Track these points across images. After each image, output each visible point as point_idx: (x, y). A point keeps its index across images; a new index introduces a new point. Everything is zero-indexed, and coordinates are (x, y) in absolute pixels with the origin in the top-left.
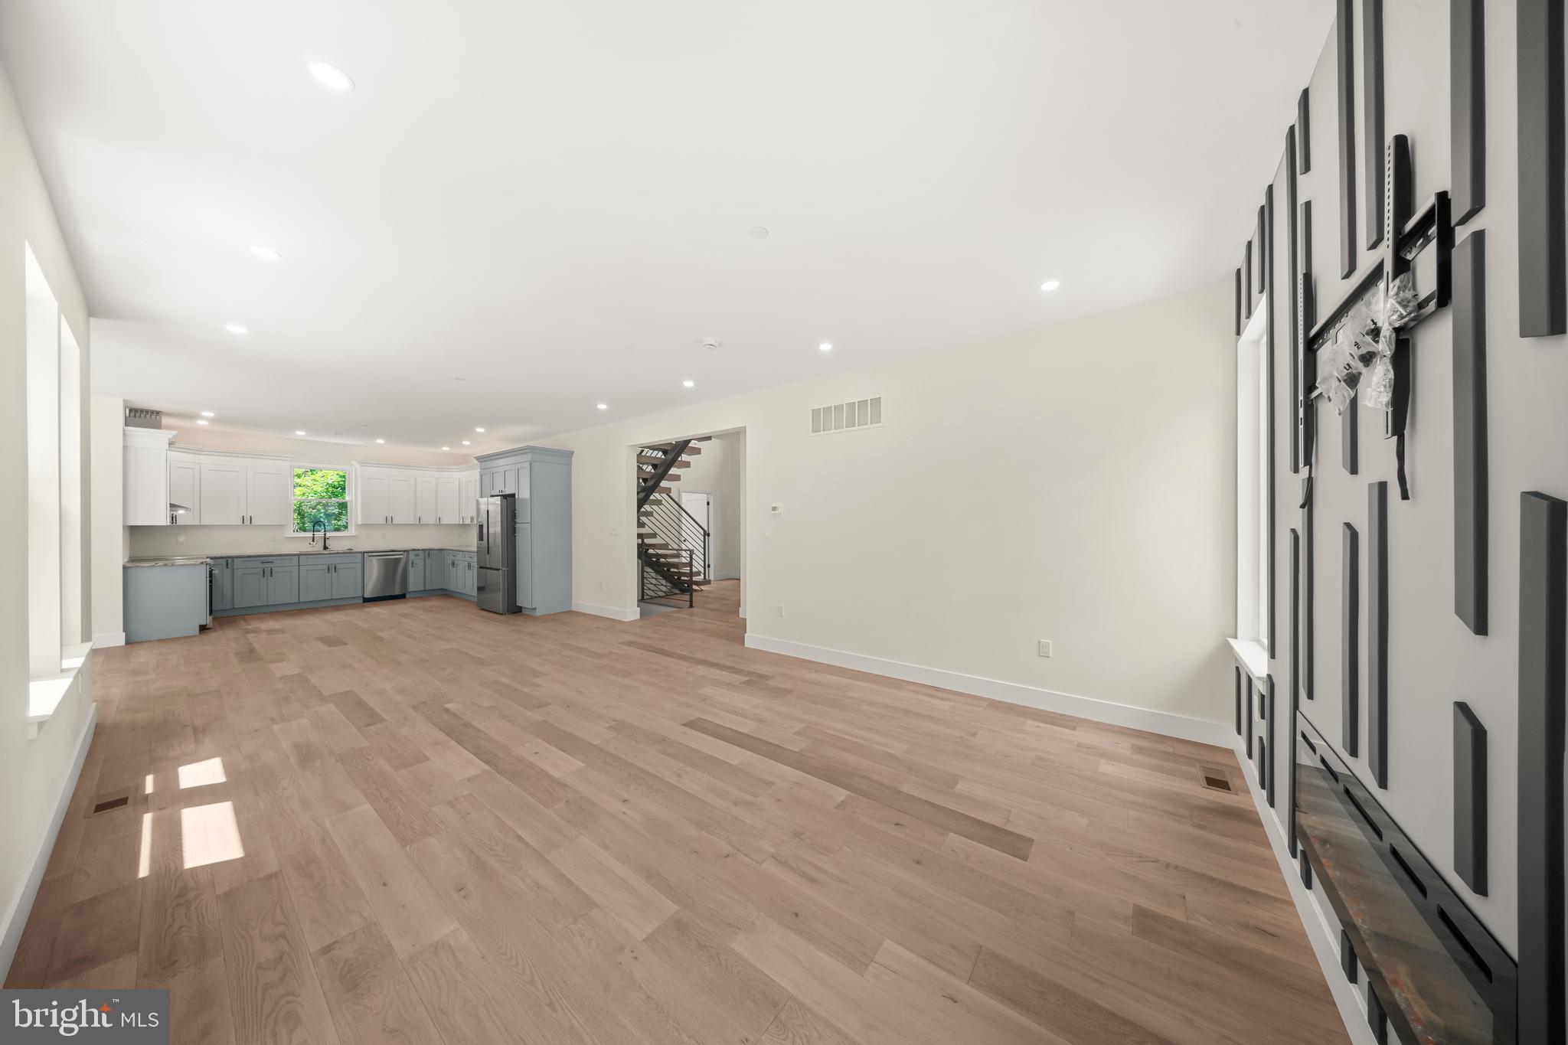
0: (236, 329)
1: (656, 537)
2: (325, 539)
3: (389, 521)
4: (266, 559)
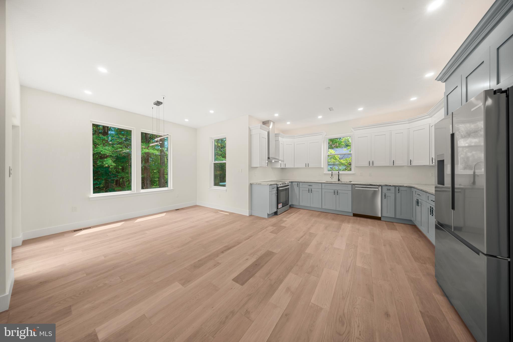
2: (339, 175)
3: (371, 164)
4: (310, 184)
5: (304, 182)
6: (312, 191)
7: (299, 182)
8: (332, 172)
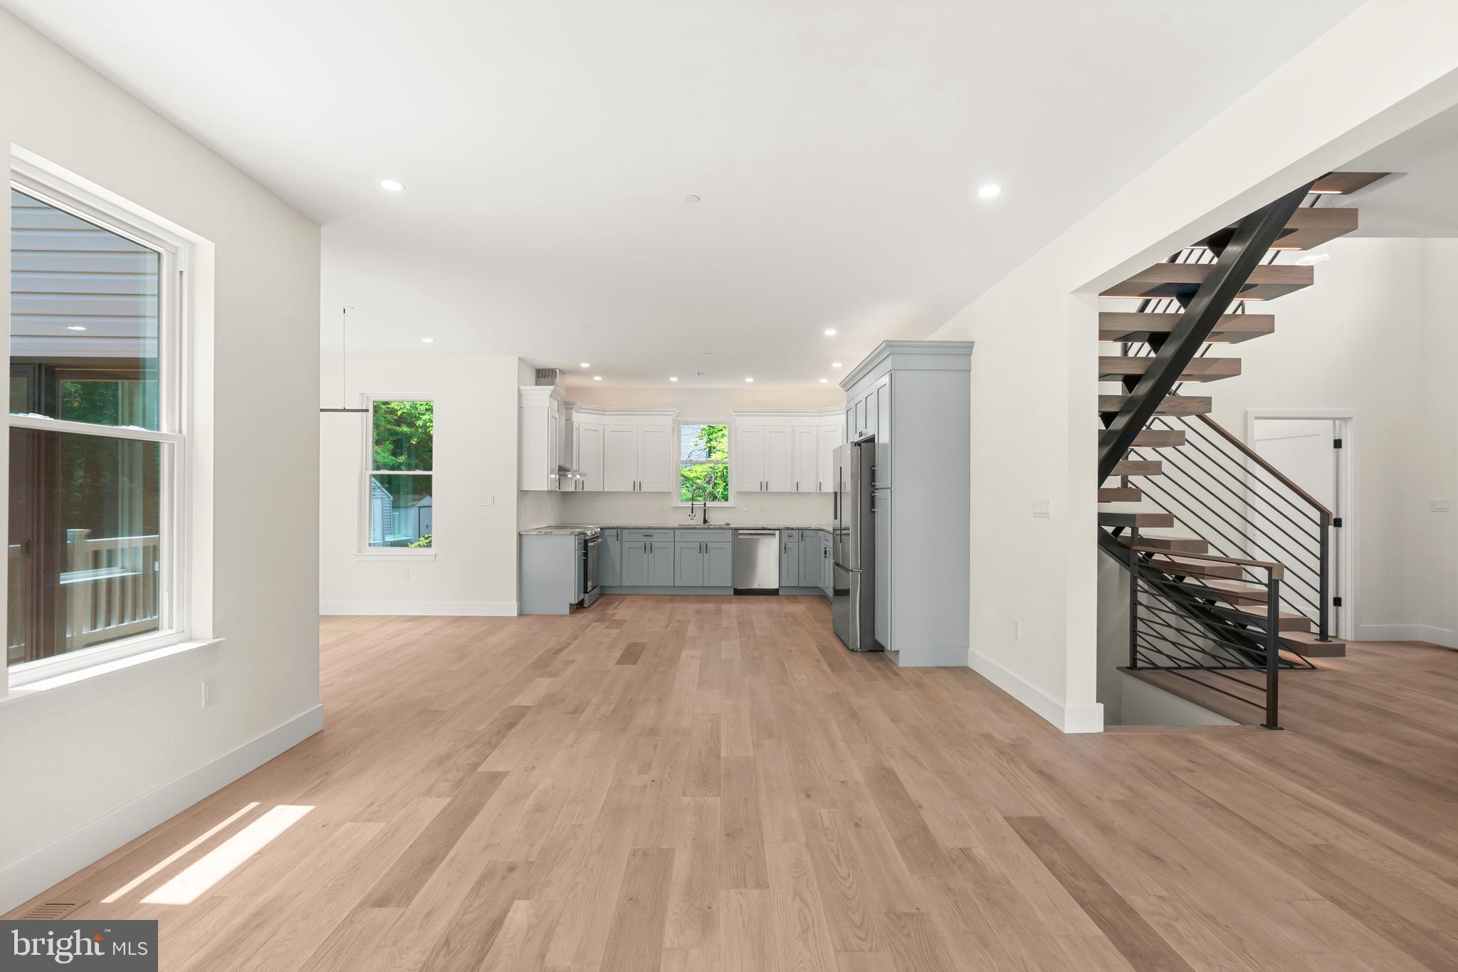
0: (391, 186)
1: (1171, 525)
2: (705, 510)
3: (764, 488)
4: (647, 532)
5: (634, 528)
6: (653, 549)
7: (622, 528)
8: (693, 504)
